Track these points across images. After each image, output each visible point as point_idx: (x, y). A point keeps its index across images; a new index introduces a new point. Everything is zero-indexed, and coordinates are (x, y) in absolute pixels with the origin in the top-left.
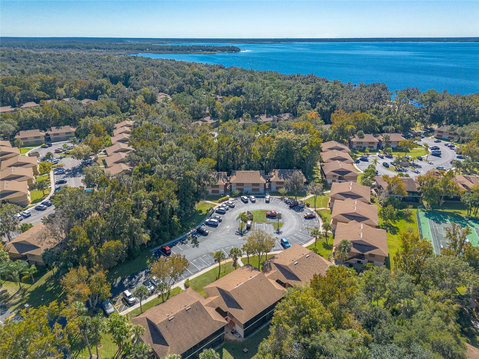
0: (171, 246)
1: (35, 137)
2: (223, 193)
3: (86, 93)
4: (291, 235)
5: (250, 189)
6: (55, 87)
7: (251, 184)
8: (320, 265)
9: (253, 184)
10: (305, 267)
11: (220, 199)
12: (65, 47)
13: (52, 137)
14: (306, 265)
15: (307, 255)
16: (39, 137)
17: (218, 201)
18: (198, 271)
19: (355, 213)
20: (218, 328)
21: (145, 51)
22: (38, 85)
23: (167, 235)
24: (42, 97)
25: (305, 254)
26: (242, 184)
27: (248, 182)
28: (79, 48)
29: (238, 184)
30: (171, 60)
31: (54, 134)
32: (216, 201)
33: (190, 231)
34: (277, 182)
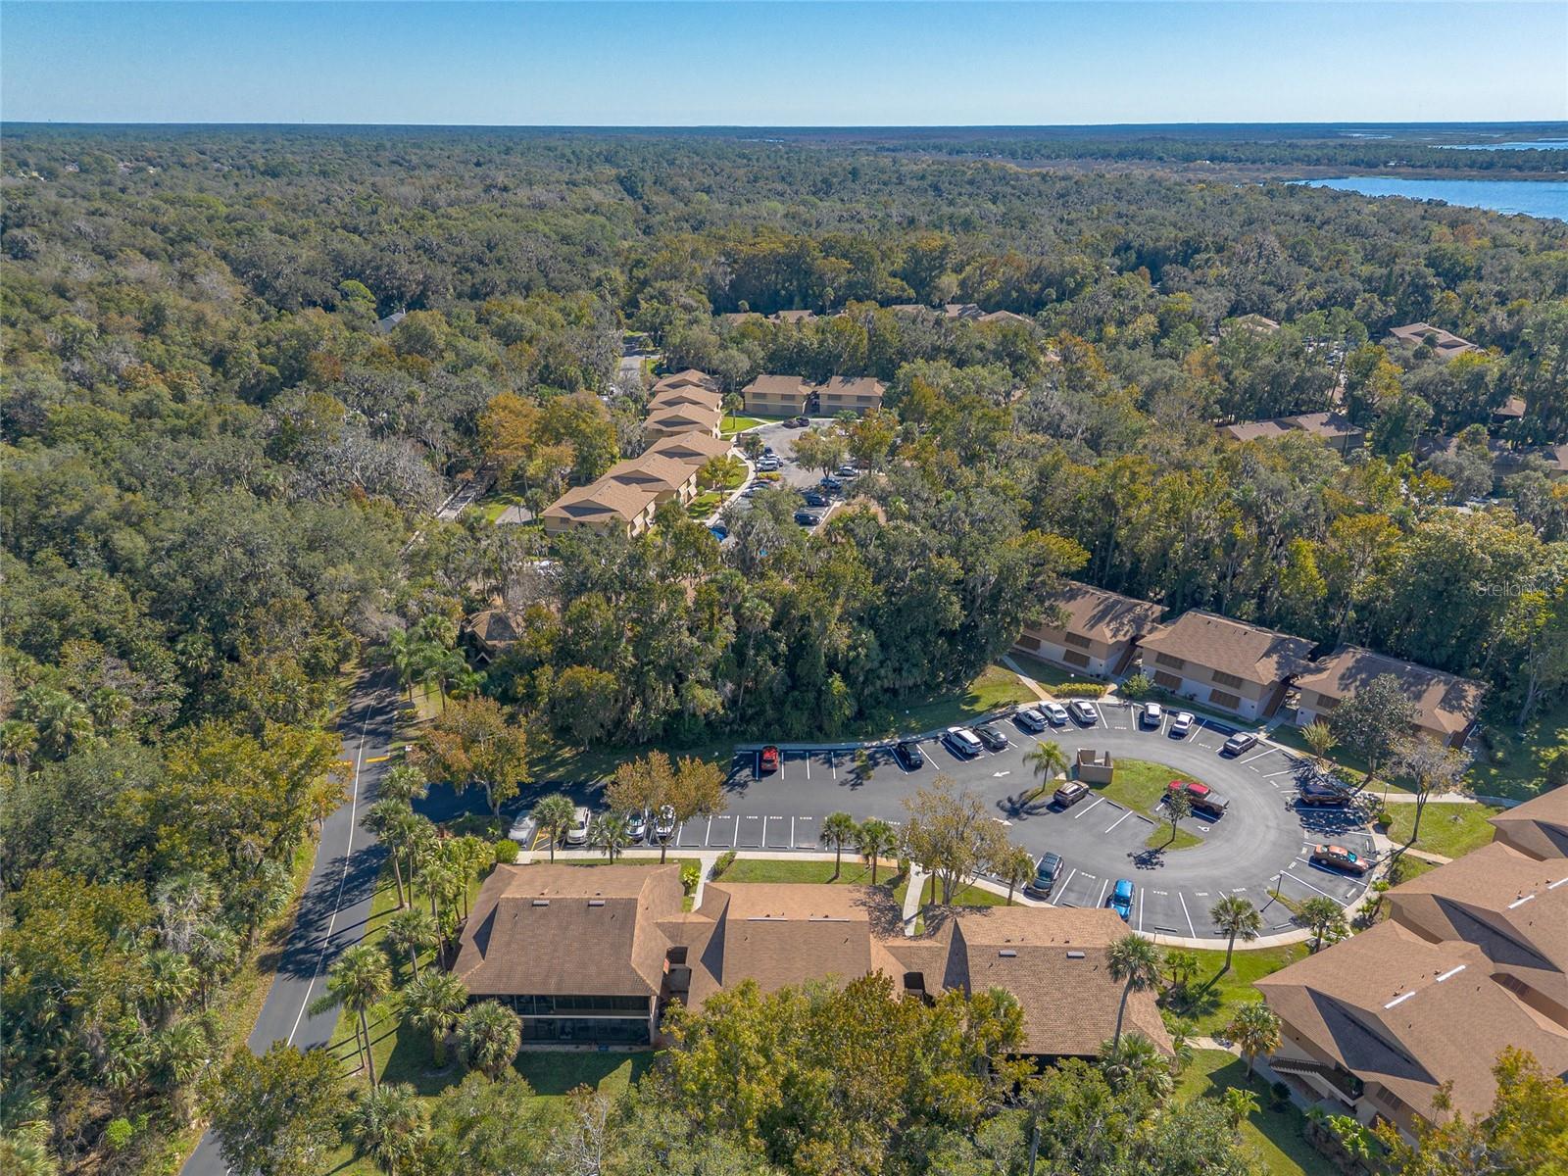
0: (789, 757)
1: (784, 397)
2: (1102, 670)
3: (1014, 294)
4: (1182, 888)
5: (1203, 690)
6: (942, 269)
7: (1212, 675)
8: (1096, 1005)
9: (1219, 676)
10: (1032, 980)
11: (1065, 687)
12: (1122, 156)
13: (823, 403)
14: (1041, 980)
15: (1076, 949)
16: (792, 397)
17: (1053, 689)
18: (784, 849)
19: (1498, 915)
20: (625, 990)
21: (1382, 168)
22: (900, 260)
23: (798, 722)
24: (894, 293)
25: (1074, 944)
26: (1179, 663)
27: (1203, 661)
28: (1160, 159)
29: (1162, 658)
30: (1429, 202)
31: (831, 397)
32: (1048, 687)
33: (880, 739)
34: (1322, 696)
